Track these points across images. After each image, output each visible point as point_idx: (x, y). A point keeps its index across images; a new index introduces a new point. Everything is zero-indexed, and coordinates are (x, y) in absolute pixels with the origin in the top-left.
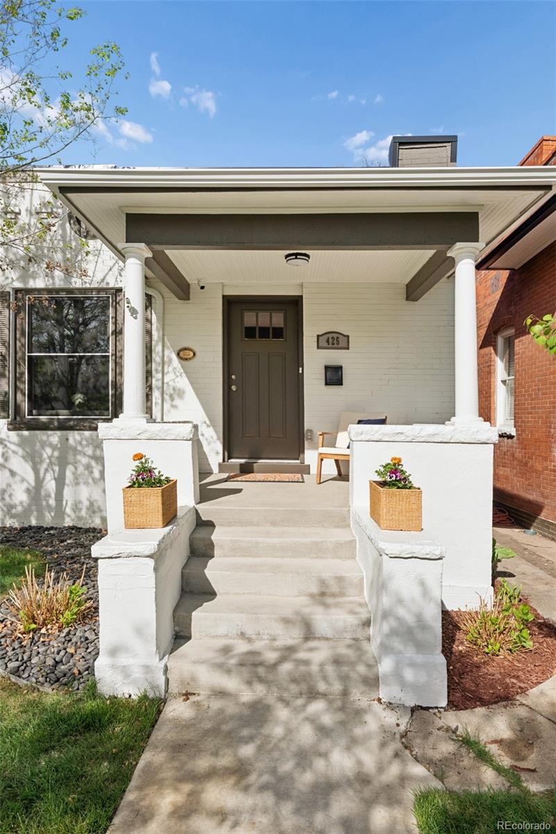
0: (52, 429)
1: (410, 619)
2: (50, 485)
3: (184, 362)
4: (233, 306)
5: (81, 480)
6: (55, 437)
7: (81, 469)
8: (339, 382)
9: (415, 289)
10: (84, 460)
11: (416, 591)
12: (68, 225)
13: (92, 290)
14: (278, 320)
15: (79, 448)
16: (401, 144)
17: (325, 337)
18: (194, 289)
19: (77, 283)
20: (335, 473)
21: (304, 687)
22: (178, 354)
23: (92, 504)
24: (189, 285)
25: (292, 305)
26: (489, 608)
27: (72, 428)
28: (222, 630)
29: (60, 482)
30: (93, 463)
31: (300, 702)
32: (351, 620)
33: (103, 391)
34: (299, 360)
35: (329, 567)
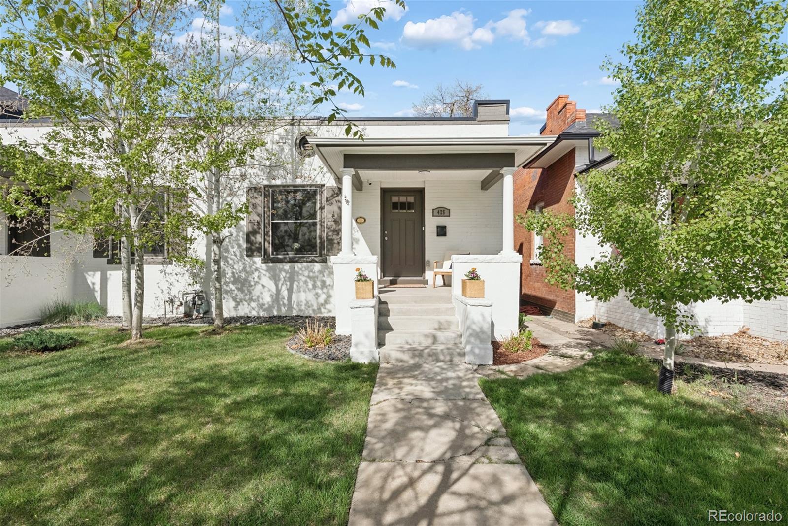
0: (286, 263)
1: (478, 330)
2: (285, 293)
3: (360, 225)
4: (386, 193)
5: (301, 289)
6: (287, 267)
7: (302, 283)
8: (445, 235)
9: (485, 184)
10: (304, 279)
11: (480, 318)
12: (294, 149)
13: (308, 185)
14: (411, 199)
15: (301, 272)
16: (479, 104)
17: (437, 210)
18: (365, 185)
19: (299, 181)
20: (442, 283)
21: (434, 357)
22: (356, 220)
23: (307, 303)
24: (362, 182)
25: (419, 193)
26: (515, 336)
27: (297, 262)
28: (399, 341)
29: (290, 291)
30: (308, 280)
31: (433, 363)
32: (454, 335)
33: (313, 240)
34: (423, 223)
35: (443, 318)
